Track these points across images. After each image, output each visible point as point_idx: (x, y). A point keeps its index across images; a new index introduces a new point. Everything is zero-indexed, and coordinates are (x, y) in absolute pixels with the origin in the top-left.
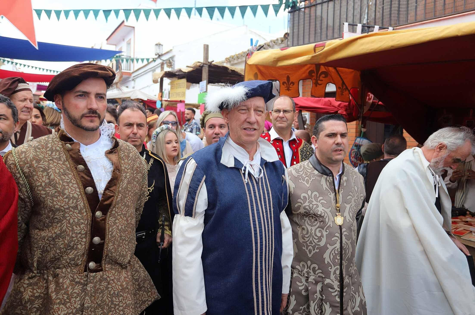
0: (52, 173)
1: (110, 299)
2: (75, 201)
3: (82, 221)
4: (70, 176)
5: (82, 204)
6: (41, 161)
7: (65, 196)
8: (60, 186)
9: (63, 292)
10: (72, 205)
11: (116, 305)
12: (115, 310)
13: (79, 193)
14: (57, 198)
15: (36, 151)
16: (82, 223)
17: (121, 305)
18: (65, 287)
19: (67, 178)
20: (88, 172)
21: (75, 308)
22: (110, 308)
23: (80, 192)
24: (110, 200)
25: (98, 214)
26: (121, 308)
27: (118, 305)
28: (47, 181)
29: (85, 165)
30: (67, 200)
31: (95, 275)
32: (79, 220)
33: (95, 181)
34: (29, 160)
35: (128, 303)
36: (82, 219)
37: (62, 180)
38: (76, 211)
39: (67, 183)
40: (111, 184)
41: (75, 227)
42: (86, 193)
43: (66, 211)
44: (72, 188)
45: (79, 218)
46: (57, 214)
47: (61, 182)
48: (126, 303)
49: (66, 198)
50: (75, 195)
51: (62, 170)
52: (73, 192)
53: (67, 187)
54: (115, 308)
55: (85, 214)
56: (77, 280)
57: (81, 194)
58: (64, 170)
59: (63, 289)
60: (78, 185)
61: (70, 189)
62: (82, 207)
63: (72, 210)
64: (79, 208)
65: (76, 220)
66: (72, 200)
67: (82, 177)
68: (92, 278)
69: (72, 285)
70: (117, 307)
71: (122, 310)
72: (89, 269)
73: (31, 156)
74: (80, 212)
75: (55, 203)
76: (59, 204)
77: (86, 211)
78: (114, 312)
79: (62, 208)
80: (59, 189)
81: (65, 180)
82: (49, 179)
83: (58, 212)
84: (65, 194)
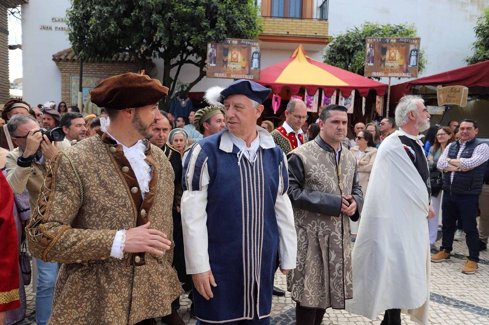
0: (101, 174)
1: (151, 290)
2: (124, 200)
3: (129, 218)
4: (117, 177)
5: (130, 203)
6: (92, 163)
7: (115, 196)
8: (110, 186)
9: (115, 282)
10: (121, 204)
11: (155, 296)
12: (155, 300)
13: (126, 193)
14: (108, 197)
15: (87, 154)
16: (130, 221)
17: (160, 295)
18: (116, 278)
19: (114, 179)
20: (131, 172)
21: (124, 297)
22: (150, 298)
23: (127, 191)
24: (151, 199)
25: (143, 212)
26: (160, 298)
27: (158, 295)
28: (98, 182)
29: (129, 166)
30: (117, 199)
31: (140, 268)
32: (127, 217)
33: (138, 181)
34: (83, 161)
35: (165, 294)
36: (130, 217)
37: (111, 180)
38: (124, 209)
39: (115, 183)
40: (152, 184)
41: (123, 224)
42: (131, 193)
43: (117, 209)
44: (120, 188)
45: (127, 216)
46: (108, 212)
47: (110, 182)
48: (164, 294)
49: (116, 197)
50: (123, 195)
51: (109, 171)
52: (121, 192)
53: (115, 187)
54: (154, 298)
55: (132, 212)
56: (125, 272)
57: (128, 194)
58: (111, 171)
59: (115, 280)
60: (125, 185)
61: (118, 189)
62: (130, 205)
63: (121, 208)
64: (127, 206)
65: (125, 218)
66: (121, 199)
67: (127, 177)
68: (137, 271)
69: (120, 277)
70: (157, 297)
71: (161, 300)
72: (135, 262)
73: (84, 158)
74: (128, 211)
75: (107, 202)
76: (110, 203)
77: (133, 209)
78: (154, 301)
79: (113, 207)
80: (109, 189)
81: (113, 181)
82: (99, 180)
83: (109, 211)
84: (115, 194)
